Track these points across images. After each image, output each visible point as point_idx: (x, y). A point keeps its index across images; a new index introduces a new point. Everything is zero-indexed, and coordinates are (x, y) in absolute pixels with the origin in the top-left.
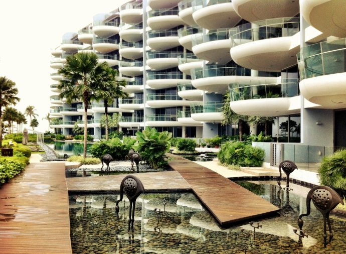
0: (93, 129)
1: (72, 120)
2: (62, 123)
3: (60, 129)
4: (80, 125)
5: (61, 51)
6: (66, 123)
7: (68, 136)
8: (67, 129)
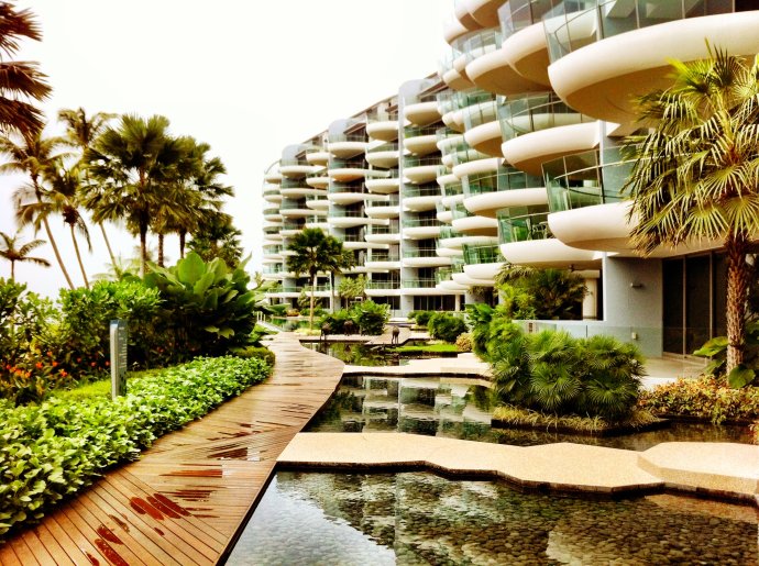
0: (328, 298)
1: (297, 285)
2: (281, 291)
3: (278, 299)
4: (308, 294)
5: (280, 176)
6: (287, 290)
7: (290, 311)
8: (289, 299)
